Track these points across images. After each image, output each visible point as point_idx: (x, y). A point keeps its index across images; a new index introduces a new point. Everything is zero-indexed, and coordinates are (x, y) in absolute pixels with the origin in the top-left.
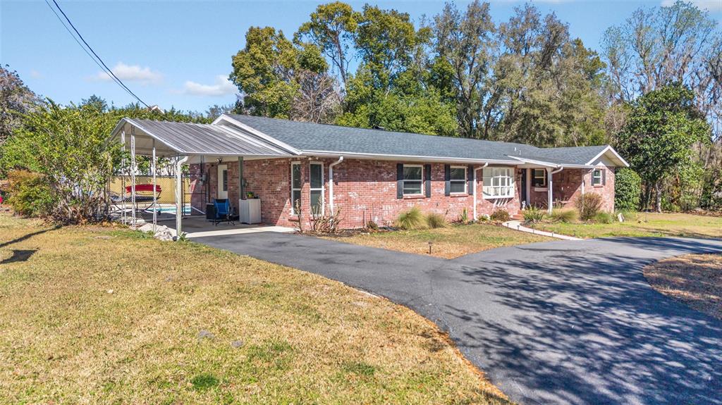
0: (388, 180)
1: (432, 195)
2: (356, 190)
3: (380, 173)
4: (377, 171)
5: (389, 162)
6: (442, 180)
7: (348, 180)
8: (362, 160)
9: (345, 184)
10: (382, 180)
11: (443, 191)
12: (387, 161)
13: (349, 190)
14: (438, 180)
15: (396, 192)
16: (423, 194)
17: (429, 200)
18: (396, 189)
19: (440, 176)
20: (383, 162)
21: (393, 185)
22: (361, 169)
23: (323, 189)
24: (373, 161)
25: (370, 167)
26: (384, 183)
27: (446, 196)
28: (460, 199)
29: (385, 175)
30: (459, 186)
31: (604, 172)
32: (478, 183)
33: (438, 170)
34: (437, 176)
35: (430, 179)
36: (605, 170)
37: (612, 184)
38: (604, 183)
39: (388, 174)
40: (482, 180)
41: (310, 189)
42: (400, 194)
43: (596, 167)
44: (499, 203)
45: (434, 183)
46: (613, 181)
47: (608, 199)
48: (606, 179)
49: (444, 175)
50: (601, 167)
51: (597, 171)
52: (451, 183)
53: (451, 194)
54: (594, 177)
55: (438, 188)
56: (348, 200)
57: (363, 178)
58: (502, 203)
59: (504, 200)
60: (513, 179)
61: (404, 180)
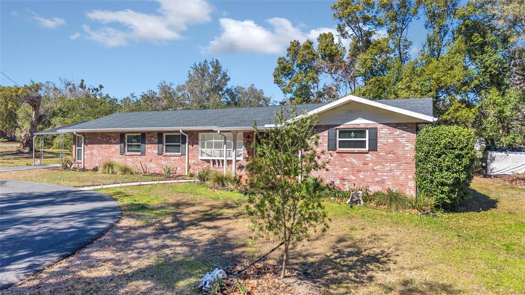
0: (115, 144)
1: (146, 154)
2: (95, 150)
3: (110, 139)
4: (108, 138)
6: (155, 143)
7: (92, 143)
8: (100, 133)
9: (91, 145)
10: (111, 143)
11: (156, 152)
12: (115, 133)
13: (93, 149)
14: (152, 143)
15: (120, 151)
16: (141, 153)
17: (144, 157)
18: (119, 149)
19: (154, 141)
20: (112, 133)
21: (118, 147)
22: (99, 138)
23: (82, 148)
24: (106, 133)
25: (104, 136)
26: (112, 145)
27: (159, 155)
28: (172, 158)
29: (113, 141)
30: (176, 148)
31: (374, 132)
32: (193, 146)
33: (152, 137)
34: (151, 140)
35: (145, 143)
36: (376, 129)
37: (406, 148)
38: (374, 148)
39: (115, 140)
40: (197, 143)
41: (77, 148)
42: (122, 152)
43: (342, 127)
44: (217, 163)
45: (149, 146)
46: (410, 145)
47: (391, 171)
48: (381, 141)
49: (157, 140)
50: (362, 126)
51: (351, 132)
52: (166, 145)
53: (165, 154)
54: (338, 139)
55: (152, 149)
56: (92, 154)
57: (100, 143)
58: (221, 163)
59: (221, 161)
60: (243, 142)
61: (127, 144)
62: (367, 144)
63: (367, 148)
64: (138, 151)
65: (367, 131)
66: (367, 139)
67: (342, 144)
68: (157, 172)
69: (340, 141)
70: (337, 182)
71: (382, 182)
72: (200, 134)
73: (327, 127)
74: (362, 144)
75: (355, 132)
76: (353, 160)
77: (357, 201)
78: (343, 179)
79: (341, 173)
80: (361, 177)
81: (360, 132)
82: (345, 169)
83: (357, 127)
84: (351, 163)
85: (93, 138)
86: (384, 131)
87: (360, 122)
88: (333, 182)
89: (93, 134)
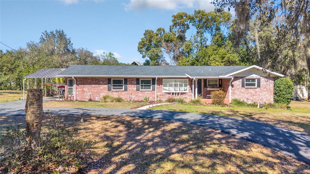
0: (103, 84)
1: (128, 90)
2: (86, 88)
3: (99, 82)
4: (97, 81)
5: (104, 78)
6: (135, 84)
7: (83, 84)
8: (90, 78)
9: (82, 86)
11: (135, 89)
12: (103, 78)
13: (84, 88)
15: (107, 89)
16: (123, 90)
17: (126, 92)
18: (107, 88)
19: (134, 83)
20: (100, 78)
21: (106, 86)
22: (90, 81)
23: (73, 87)
24: (95, 78)
25: (93, 80)
26: (101, 85)
27: (137, 90)
28: (146, 92)
29: (101, 82)
30: (148, 87)
31: (259, 80)
32: (159, 86)
33: (132, 81)
34: (131, 83)
35: (127, 84)
36: (260, 79)
37: (270, 86)
38: (259, 86)
39: (103, 82)
40: (162, 84)
41: (68, 87)
42: (109, 90)
43: (247, 77)
44: (174, 94)
45: (130, 86)
46: (272, 85)
47: (265, 95)
48: (262, 84)
49: (136, 82)
50: (255, 78)
51: (250, 80)
52: (141, 85)
53: (141, 90)
54: (245, 83)
55: (132, 88)
56: (83, 91)
57: (90, 84)
58: (177, 95)
59: (177, 93)
60: (188, 84)
61: (112, 84)
62: (256, 85)
63: (256, 86)
64: (121, 89)
65: (256, 80)
66: (256, 83)
67: (247, 85)
68: (136, 100)
70: (245, 100)
71: (262, 99)
72: (163, 79)
73: (242, 78)
74: (254, 85)
75: (251, 80)
76: (251, 91)
77: (262, 107)
78: (247, 99)
79: (247, 96)
80: (255, 98)
81: (253, 80)
82: (249, 95)
83: (253, 78)
84: (251, 92)
85: (83, 81)
86: (263, 80)
87: (254, 76)
88: (244, 100)
89: (84, 78)
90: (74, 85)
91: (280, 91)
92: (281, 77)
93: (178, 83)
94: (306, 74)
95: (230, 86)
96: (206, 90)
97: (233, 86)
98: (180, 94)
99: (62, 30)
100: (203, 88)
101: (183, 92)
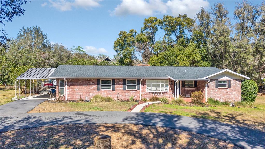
0: (93, 85)
1: (115, 90)
2: (77, 88)
3: (89, 82)
4: (87, 82)
5: (93, 79)
6: (121, 85)
7: (74, 85)
8: (81, 79)
9: (73, 86)
10: (90, 85)
11: (122, 89)
12: (92, 79)
13: (74, 88)
14: (119, 85)
15: (97, 89)
16: (111, 89)
17: (114, 92)
18: (97, 88)
19: (120, 83)
20: (90, 79)
21: (96, 86)
22: (80, 81)
23: (64, 88)
24: (86, 79)
25: (84, 81)
26: (90, 86)
27: (123, 90)
28: (132, 92)
29: (91, 83)
30: (133, 87)
31: (229, 82)
32: (143, 86)
33: (119, 81)
34: (118, 83)
35: (115, 84)
36: (230, 80)
37: (239, 87)
38: (229, 87)
39: (93, 83)
40: (146, 84)
41: (59, 88)
42: (98, 90)
43: (220, 79)
44: (157, 94)
45: (117, 86)
46: (239, 86)
47: (234, 94)
48: (232, 85)
49: (122, 83)
50: (226, 79)
51: (222, 81)
52: (127, 85)
53: (127, 90)
54: (218, 84)
55: (119, 88)
56: (74, 91)
57: (80, 84)
58: (159, 94)
59: (159, 93)
60: (168, 84)
61: (101, 85)
62: (227, 85)
63: (227, 87)
64: (109, 89)
65: (227, 81)
66: (227, 84)
67: (220, 86)
68: (122, 99)
69: (219, 85)
70: (218, 99)
71: (232, 98)
72: (147, 80)
73: (216, 79)
74: (225, 85)
75: (223, 81)
76: (223, 91)
77: (234, 105)
78: (220, 98)
79: (219, 96)
80: (226, 97)
81: (225, 81)
82: (221, 94)
83: (225, 80)
84: (223, 92)
85: (74, 82)
86: (232, 81)
87: (225, 78)
88: (217, 99)
89: (74, 79)
90: (65, 85)
91: (248, 91)
92: (248, 79)
93: (160, 83)
94: (256, 72)
95: (206, 87)
96: (184, 89)
97: (208, 87)
98: (162, 93)
99: (39, 27)
100: (181, 88)
101: (164, 91)
